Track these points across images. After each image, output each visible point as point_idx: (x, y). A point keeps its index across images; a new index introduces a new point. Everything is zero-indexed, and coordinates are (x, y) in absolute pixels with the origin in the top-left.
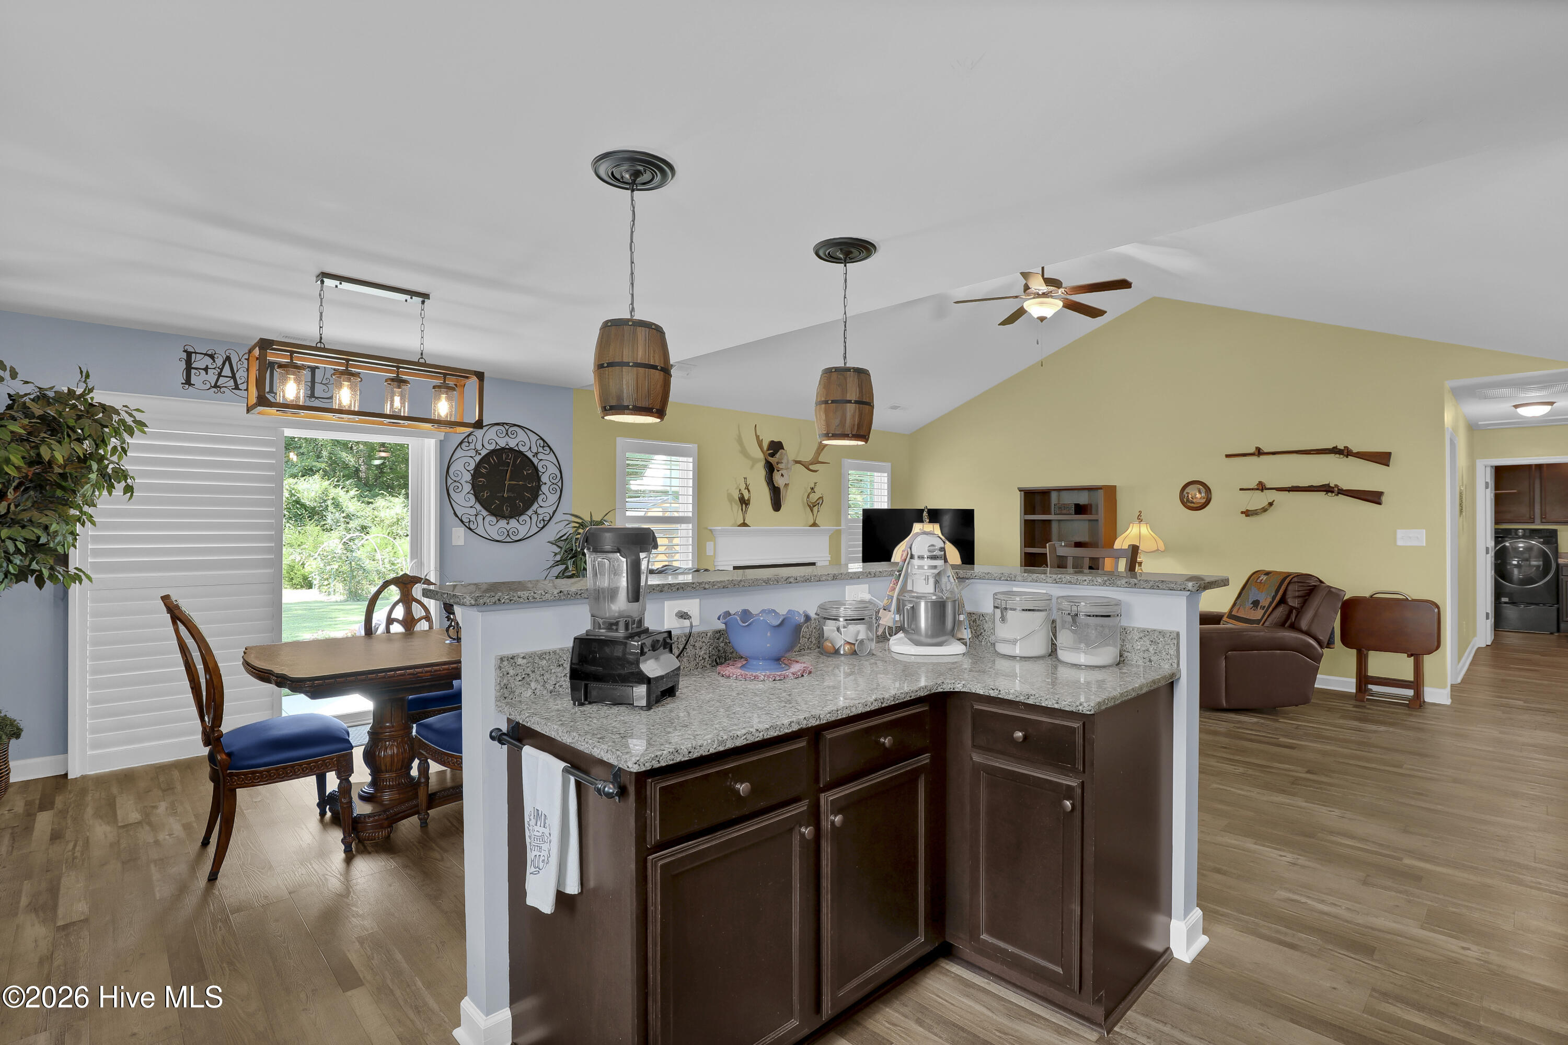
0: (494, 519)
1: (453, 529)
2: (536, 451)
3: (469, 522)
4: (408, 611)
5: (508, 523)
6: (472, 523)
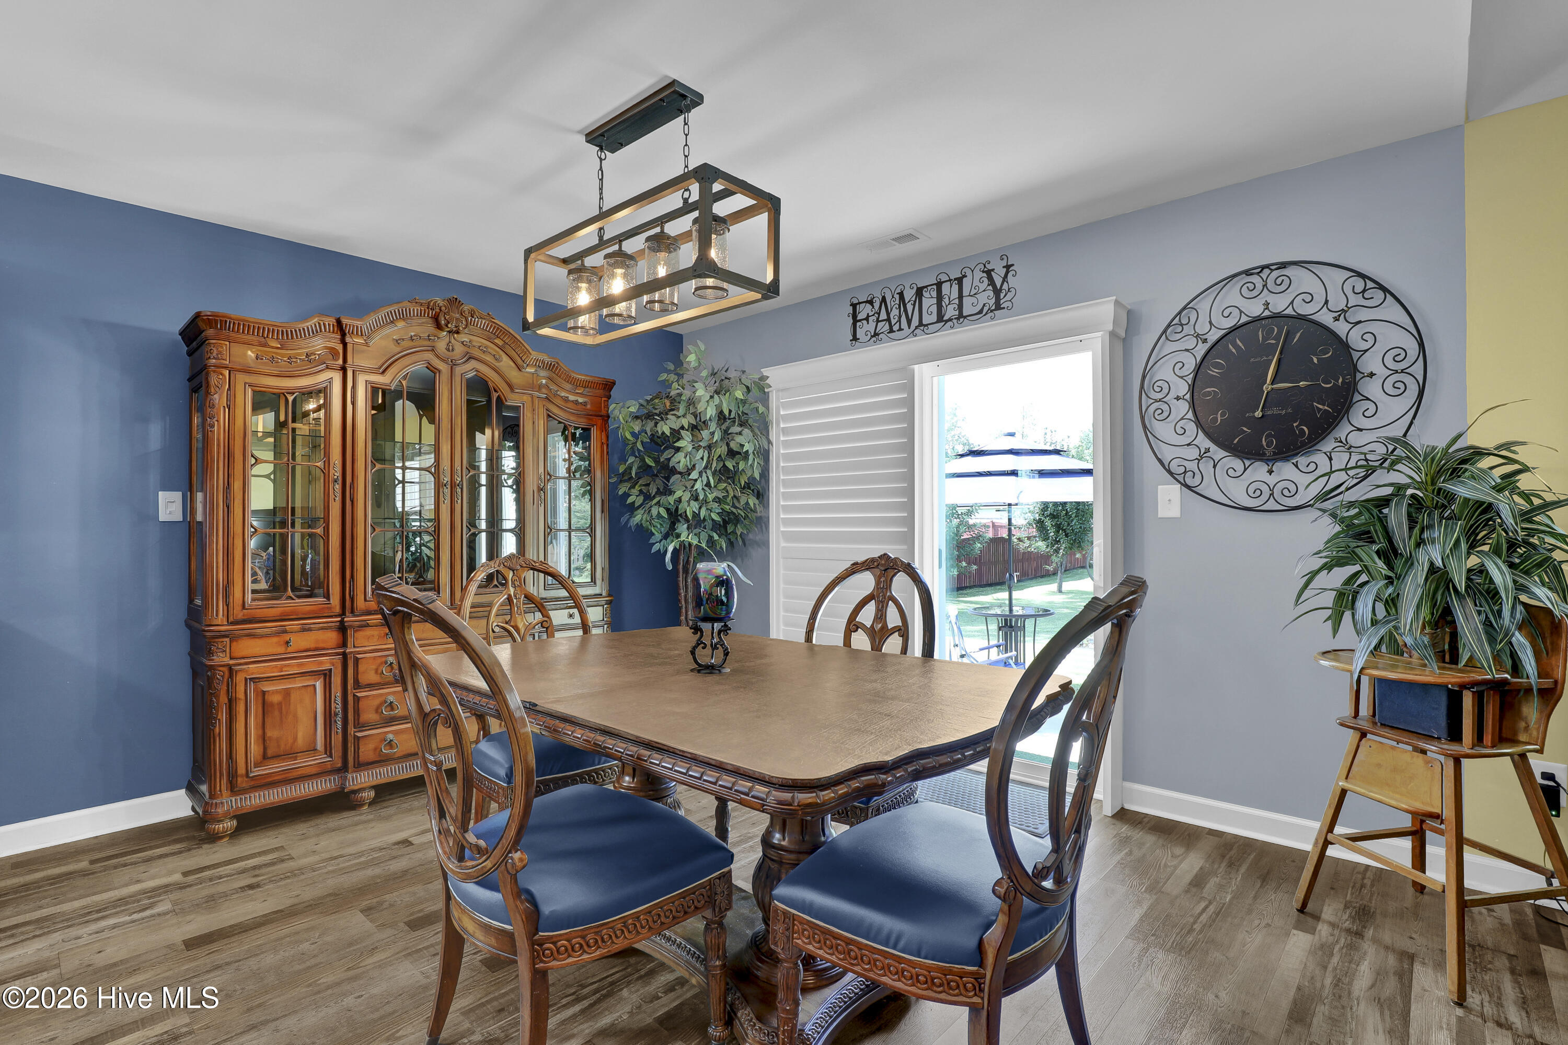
0: (1238, 464)
1: (1160, 487)
2: (1342, 306)
3: (1185, 472)
4: (881, 615)
5: (1270, 472)
6: (1189, 474)
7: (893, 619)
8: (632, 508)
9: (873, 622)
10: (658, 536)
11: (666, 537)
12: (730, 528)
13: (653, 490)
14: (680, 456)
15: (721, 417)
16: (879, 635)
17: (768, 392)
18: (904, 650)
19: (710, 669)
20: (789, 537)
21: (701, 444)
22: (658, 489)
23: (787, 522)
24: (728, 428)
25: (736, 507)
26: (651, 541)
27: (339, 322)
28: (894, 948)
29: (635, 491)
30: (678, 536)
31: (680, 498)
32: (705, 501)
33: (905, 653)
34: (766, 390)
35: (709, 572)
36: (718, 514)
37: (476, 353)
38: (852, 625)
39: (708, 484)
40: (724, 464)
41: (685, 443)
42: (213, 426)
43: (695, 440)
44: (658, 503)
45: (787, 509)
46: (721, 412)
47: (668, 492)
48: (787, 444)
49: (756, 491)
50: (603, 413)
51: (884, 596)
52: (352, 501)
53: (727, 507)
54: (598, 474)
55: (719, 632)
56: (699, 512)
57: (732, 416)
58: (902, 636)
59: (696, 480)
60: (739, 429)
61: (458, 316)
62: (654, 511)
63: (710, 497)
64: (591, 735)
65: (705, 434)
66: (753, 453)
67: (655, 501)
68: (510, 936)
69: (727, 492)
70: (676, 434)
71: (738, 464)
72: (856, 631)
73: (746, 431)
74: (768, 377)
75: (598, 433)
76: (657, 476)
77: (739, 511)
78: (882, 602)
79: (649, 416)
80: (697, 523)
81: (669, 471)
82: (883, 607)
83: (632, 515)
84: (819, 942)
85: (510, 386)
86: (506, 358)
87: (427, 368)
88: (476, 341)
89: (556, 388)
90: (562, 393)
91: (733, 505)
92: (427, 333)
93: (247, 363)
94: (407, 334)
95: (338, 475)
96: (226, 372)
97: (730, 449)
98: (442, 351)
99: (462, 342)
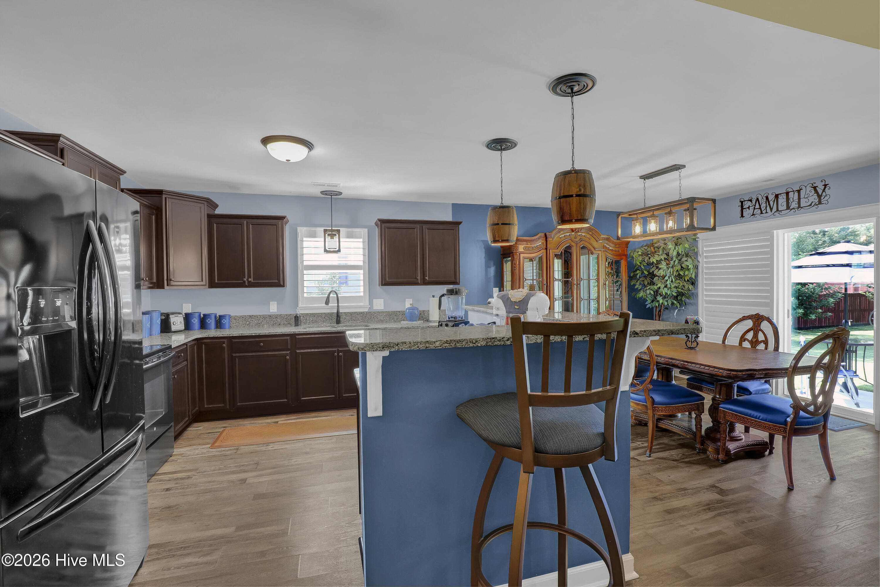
7: (761, 337)
8: (638, 290)
9: (752, 338)
10: (649, 301)
12: (679, 298)
13: (646, 283)
14: (661, 271)
15: (678, 254)
16: (755, 343)
17: (698, 241)
18: (766, 348)
19: (692, 348)
20: (708, 302)
21: (669, 266)
22: (648, 282)
23: (708, 296)
24: (681, 259)
25: (684, 290)
26: (646, 303)
27: (545, 235)
28: (758, 419)
29: (638, 283)
31: (660, 287)
32: (670, 288)
33: (767, 349)
34: (697, 239)
35: (692, 319)
36: (676, 292)
37: (584, 238)
38: (743, 339)
39: (672, 281)
40: (679, 273)
41: (663, 265)
42: (515, 270)
43: (667, 264)
45: (707, 290)
47: (653, 284)
49: (691, 282)
50: (626, 254)
51: (757, 329)
52: (550, 291)
53: (679, 290)
54: (624, 277)
55: (695, 337)
56: (668, 292)
57: (683, 253)
58: (765, 344)
59: (666, 280)
60: (686, 259)
62: (648, 292)
63: (673, 286)
65: (671, 262)
66: (693, 268)
67: (648, 288)
69: (680, 284)
70: (659, 262)
71: (685, 272)
72: (744, 341)
73: (689, 260)
75: (624, 261)
76: (649, 277)
77: (685, 291)
78: (756, 331)
79: (646, 254)
80: (666, 296)
81: (652, 275)
82: (756, 333)
83: (638, 293)
84: (735, 418)
85: (594, 248)
86: (593, 238)
87: (569, 246)
88: (583, 234)
89: (609, 247)
90: (610, 248)
91: (682, 289)
92: (569, 234)
93: (523, 250)
94: (564, 235)
95: (545, 283)
96: (518, 254)
97: (682, 267)
98: (573, 239)
99: (579, 235)
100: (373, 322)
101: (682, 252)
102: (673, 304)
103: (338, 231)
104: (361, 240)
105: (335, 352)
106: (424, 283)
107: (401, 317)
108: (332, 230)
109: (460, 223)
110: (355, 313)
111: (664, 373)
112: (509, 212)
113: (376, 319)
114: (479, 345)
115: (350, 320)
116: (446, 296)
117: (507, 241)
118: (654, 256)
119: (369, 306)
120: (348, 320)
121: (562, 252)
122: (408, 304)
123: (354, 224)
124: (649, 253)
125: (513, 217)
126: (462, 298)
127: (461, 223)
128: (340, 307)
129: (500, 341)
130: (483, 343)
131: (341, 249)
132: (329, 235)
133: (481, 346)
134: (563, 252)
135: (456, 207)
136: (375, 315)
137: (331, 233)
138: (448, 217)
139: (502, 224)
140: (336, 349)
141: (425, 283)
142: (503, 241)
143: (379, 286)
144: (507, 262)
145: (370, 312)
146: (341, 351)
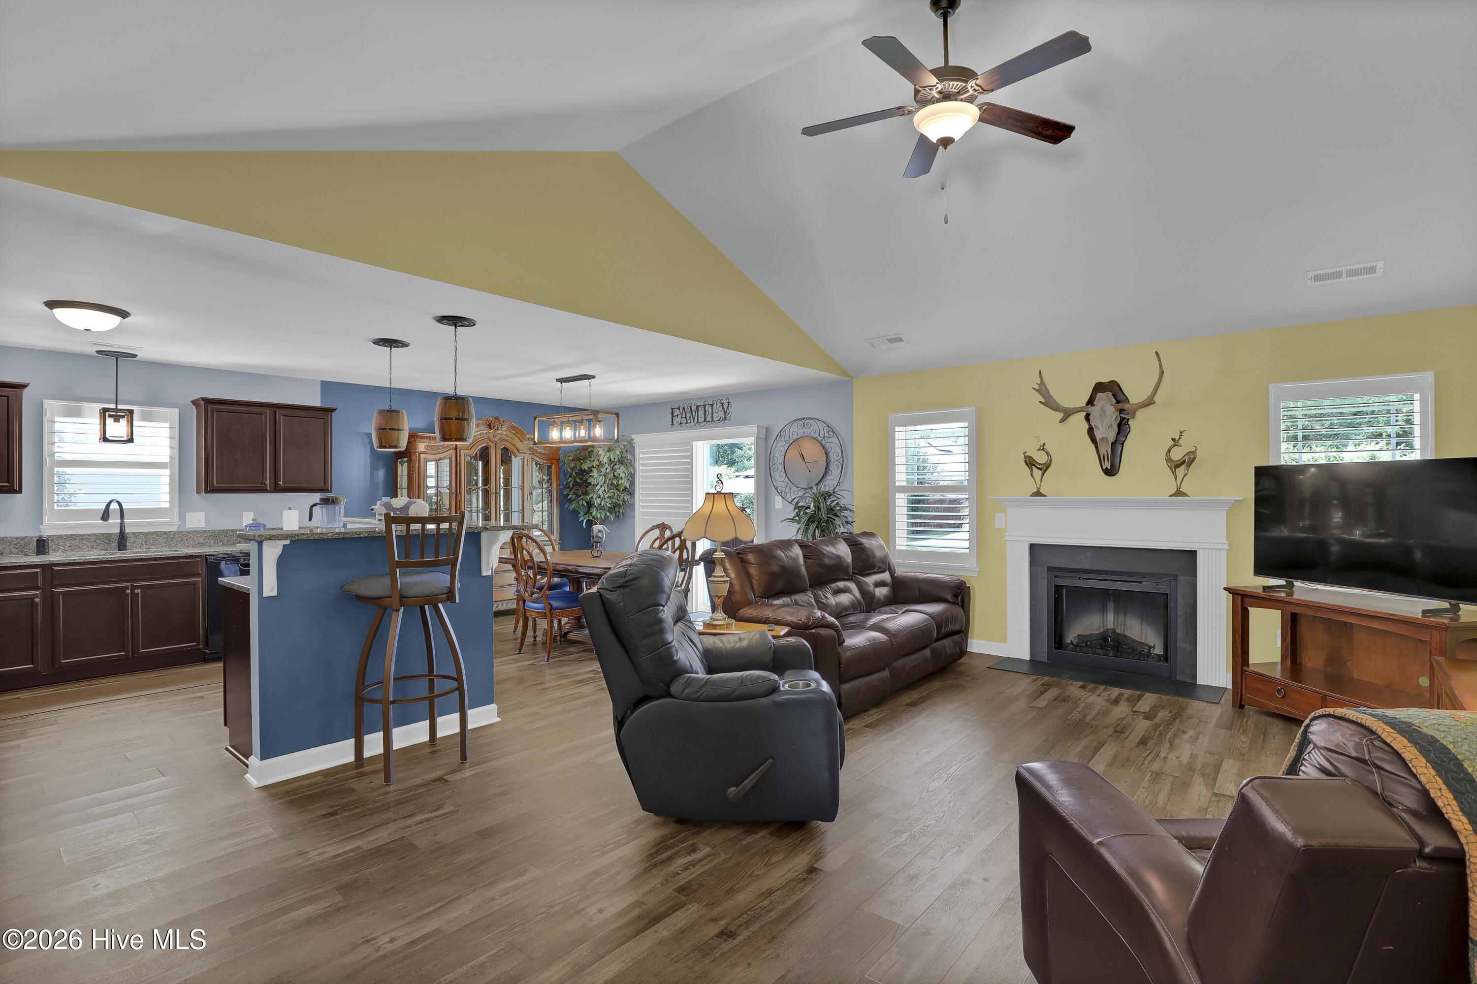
0: (797, 490)
1: (775, 497)
2: (823, 436)
3: (782, 492)
8: (570, 501)
10: (582, 514)
11: (585, 514)
12: (617, 509)
13: (580, 492)
14: (592, 478)
19: (597, 556)
20: (644, 514)
21: (601, 474)
22: (582, 492)
23: (643, 507)
24: (614, 466)
25: (619, 500)
29: (572, 493)
30: (591, 513)
31: (592, 497)
32: (604, 498)
34: (634, 445)
36: (610, 503)
37: (504, 437)
39: (605, 490)
40: (612, 482)
41: (595, 473)
42: (413, 473)
43: (599, 472)
44: (582, 499)
45: (643, 501)
46: (610, 460)
47: (586, 493)
48: (643, 471)
49: (628, 492)
50: (557, 458)
51: (663, 538)
52: (460, 501)
53: (614, 500)
54: (555, 485)
56: (601, 503)
57: (616, 461)
59: (599, 489)
60: (620, 466)
61: (498, 423)
62: (581, 503)
63: (606, 496)
64: (564, 566)
65: (603, 470)
66: (627, 476)
67: (581, 498)
68: (545, 613)
69: (614, 494)
70: (590, 469)
71: (618, 481)
73: (622, 467)
74: (634, 439)
75: (555, 467)
76: (581, 485)
78: (662, 540)
79: (579, 459)
80: (601, 508)
81: (587, 485)
83: (571, 504)
85: (518, 451)
86: (516, 438)
87: (486, 446)
88: (505, 433)
89: (537, 448)
90: (539, 451)
91: (617, 499)
92: (486, 431)
93: (423, 450)
94: (479, 433)
95: (454, 491)
96: (417, 454)
97: (614, 476)
98: (491, 438)
99: (499, 434)
100: (187, 546)
101: (615, 458)
102: (606, 516)
103: (131, 412)
104: (167, 425)
105: (127, 588)
106: (275, 490)
107: (234, 538)
108: (116, 410)
109: (331, 410)
110: (153, 533)
111: (574, 585)
112: (398, 417)
113: (191, 542)
114: (362, 536)
115: (144, 543)
116: (319, 506)
117: (395, 447)
118: (586, 462)
119: (180, 523)
120: (140, 544)
121: (476, 453)
122: (247, 519)
123: (153, 400)
124: (582, 458)
125: (403, 422)
126: (340, 508)
127: (336, 410)
128: (125, 525)
129: (378, 533)
130: (366, 535)
131: (134, 437)
132: (110, 416)
133: (364, 537)
134: (478, 453)
135: (327, 387)
136: (190, 535)
137: (114, 413)
138: (315, 401)
139: (390, 429)
140: (129, 585)
141: (277, 489)
142: (391, 447)
143: (198, 492)
144: (402, 463)
145: (181, 532)
146: (137, 587)
